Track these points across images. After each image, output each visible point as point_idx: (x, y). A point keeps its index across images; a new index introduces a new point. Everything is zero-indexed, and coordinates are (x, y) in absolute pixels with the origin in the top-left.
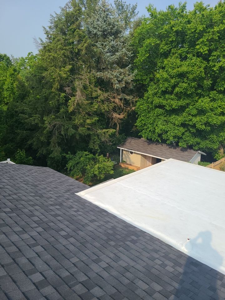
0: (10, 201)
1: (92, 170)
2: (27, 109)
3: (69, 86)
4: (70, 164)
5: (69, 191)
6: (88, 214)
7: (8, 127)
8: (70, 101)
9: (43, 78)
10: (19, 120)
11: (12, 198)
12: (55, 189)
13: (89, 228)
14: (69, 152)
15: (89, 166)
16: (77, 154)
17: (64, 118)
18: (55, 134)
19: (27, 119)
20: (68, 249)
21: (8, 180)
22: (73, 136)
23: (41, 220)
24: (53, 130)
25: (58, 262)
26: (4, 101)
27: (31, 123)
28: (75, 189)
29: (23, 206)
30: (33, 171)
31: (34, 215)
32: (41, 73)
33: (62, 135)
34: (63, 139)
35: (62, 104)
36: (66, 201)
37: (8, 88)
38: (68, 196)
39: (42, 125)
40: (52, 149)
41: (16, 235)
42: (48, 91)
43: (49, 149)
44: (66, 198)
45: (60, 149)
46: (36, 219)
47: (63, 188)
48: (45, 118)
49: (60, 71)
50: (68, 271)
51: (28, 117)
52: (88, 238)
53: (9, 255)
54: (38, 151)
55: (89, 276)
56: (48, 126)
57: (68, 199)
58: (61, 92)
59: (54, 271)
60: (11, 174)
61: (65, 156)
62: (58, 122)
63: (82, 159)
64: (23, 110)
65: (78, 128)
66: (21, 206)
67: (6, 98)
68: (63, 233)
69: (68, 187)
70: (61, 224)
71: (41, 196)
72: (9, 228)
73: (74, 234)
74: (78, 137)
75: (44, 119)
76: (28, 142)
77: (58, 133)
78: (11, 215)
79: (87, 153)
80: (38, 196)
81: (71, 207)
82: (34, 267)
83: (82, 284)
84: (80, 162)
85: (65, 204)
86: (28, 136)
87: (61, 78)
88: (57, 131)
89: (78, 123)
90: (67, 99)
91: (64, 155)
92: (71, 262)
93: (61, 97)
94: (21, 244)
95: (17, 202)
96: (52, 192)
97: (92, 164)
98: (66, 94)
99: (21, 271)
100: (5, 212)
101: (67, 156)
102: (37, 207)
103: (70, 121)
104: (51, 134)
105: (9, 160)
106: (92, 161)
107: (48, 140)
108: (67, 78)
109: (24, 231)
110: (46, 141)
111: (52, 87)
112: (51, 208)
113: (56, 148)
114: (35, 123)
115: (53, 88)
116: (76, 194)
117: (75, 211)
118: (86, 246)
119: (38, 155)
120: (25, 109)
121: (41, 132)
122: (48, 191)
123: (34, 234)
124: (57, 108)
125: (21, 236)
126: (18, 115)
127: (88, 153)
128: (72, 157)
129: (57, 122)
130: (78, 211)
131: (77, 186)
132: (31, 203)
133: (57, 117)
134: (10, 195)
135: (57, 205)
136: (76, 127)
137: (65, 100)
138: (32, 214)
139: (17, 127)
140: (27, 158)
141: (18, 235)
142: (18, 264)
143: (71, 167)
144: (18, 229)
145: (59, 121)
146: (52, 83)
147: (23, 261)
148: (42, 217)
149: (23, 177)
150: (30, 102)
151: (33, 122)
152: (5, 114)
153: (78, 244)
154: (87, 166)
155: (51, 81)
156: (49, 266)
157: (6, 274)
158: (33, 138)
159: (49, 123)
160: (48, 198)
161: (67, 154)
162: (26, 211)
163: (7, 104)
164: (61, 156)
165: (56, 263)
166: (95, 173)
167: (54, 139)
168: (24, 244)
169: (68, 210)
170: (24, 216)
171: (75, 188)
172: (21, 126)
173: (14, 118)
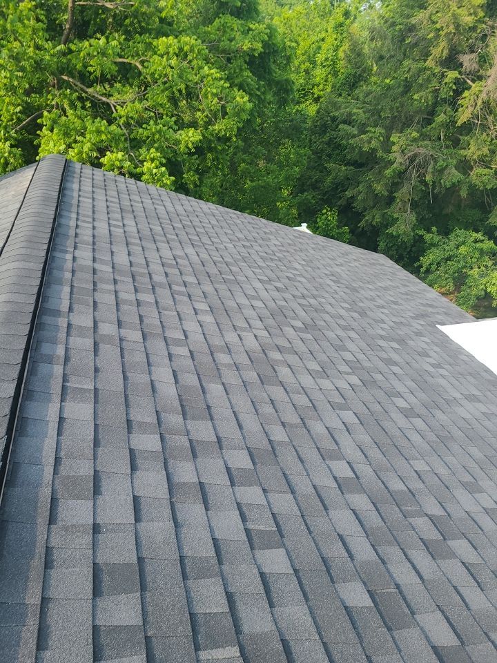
0: (305, 308)
1: (484, 280)
2: (359, 113)
3: (473, 52)
4: (431, 257)
5: (423, 316)
6: (462, 380)
7: (313, 154)
8: (466, 93)
9: (411, 29)
10: (336, 139)
11: (308, 304)
12: (393, 306)
13: (462, 412)
14: (434, 229)
15: (476, 270)
16: (452, 236)
17: (439, 139)
18: (410, 179)
19: (354, 136)
20: (409, 440)
21: (303, 265)
22: (454, 189)
23: (358, 361)
24: (406, 170)
25: (385, 456)
26: (313, 94)
27: (361, 148)
28: (437, 316)
29: (325, 324)
30: (351, 257)
31: (345, 349)
32: (408, 17)
33: (426, 184)
34: (425, 195)
35: (445, 100)
36: (414, 337)
37: (327, 59)
38: (420, 327)
39: (385, 156)
40: (395, 215)
41: (310, 377)
42: (415, 66)
43: (389, 213)
44: (415, 330)
45: (413, 218)
46: (349, 356)
47: (409, 308)
48: (394, 138)
49: (459, 8)
50: (403, 481)
51: (356, 132)
52: (457, 433)
53: (296, 409)
54: (364, 216)
55: (448, 510)
56: (398, 159)
57: (419, 334)
58: (447, 68)
59: (374, 471)
60: (308, 254)
61: (422, 236)
62: (424, 149)
63: (462, 250)
64: (350, 114)
65: (471, 168)
66: (323, 323)
67: (318, 85)
68: (401, 403)
69: (422, 308)
70: (398, 382)
71: (363, 314)
72: (298, 358)
73: (423, 411)
74: (464, 193)
75: (391, 139)
76: (346, 193)
77: (419, 177)
78: (304, 335)
79: (479, 236)
80: (356, 312)
81: (425, 354)
82: (337, 448)
83: (430, 519)
84: (457, 257)
85: (411, 343)
86: (348, 179)
87: (457, 26)
88: (418, 171)
89: (475, 157)
90: (460, 88)
91: (421, 232)
92: (411, 466)
93: (446, 83)
94: (317, 396)
95: (315, 314)
96: (386, 311)
97: (486, 266)
98: (460, 73)
99: (314, 446)
100: (293, 327)
101: (428, 237)
102: (353, 334)
103: (454, 148)
104: (400, 178)
105: (304, 225)
106: (487, 258)
107: (391, 192)
108: (473, 29)
109: (324, 373)
110: (386, 194)
111: (428, 54)
112: (381, 343)
113: (406, 215)
114: (370, 148)
115: (430, 58)
116: (438, 326)
117: (432, 365)
118: (449, 447)
119: (362, 224)
120: (355, 113)
121: (380, 172)
122: (378, 307)
123: (342, 385)
124: (429, 114)
125: (319, 381)
126: (337, 126)
127: (482, 238)
128: (438, 241)
129: (422, 150)
130: (438, 366)
131: (443, 310)
132: (342, 322)
133: (424, 136)
134: (304, 297)
135: (393, 340)
136: (465, 166)
137: (454, 90)
138: (341, 344)
139: (329, 156)
140: (338, 227)
141: (313, 378)
142: (309, 431)
143: (430, 265)
144: (314, 366)
145: (426, 146)
146: (430, 43)
147: (318, 428)
148: (361, 357)
149: (330, 266)
150: (368, 94)
151: (366, 145)
152: (310, 124)
153: (431, 437)
154: (472, 268)
155: (429, 37)
156: (366, 457)
157: (287, 440)
158: (359, 183)
159: (403, 151)
160: (377, 321)
161: (429, 231)
162: (330, 335)
163: (317, 100)
164: (412, 234)
165: (381, 456)
166: (489, 290)
167: (404, 192)
168: (322, 397)
169: (418, 357)
170: (325, 344)
171: (438, 313)
172: (338, 155)
173: (328, 135)
